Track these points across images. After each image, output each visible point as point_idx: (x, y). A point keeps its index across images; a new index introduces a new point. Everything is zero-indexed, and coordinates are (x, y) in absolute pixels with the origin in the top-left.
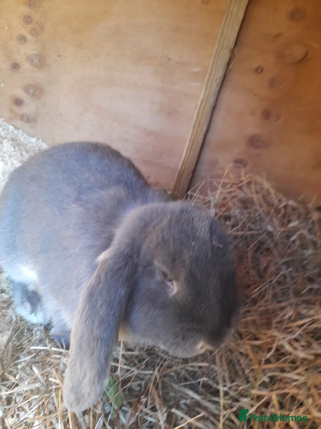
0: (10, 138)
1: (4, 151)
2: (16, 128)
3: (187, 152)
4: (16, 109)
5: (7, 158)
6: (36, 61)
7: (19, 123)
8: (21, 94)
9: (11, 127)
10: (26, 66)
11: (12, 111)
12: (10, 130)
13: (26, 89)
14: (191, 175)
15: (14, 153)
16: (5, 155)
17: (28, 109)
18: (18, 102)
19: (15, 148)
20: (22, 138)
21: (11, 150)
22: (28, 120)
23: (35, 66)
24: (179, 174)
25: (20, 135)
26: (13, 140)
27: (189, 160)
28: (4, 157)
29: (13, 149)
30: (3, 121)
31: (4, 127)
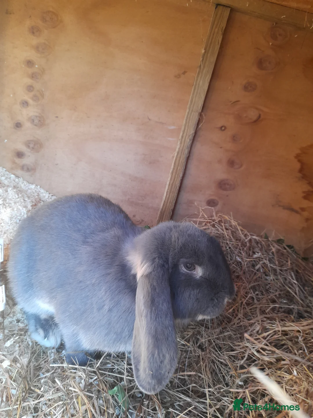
0: (12, 186)
1: (10, 198)
2: (17, 177)
3: (167, 194)
4: (17, 160)
5: (13, 204)
6: (36, 121)
7: (19, 172)
8: (22, 148)
9: (13, 176)
10: (28, 125)
11: (14, 162)
12: (12, 179)
13: (27, 144)
14: (171, 213)
15: (18, 199)
16: (11, 202)
17: (28, 160)
18: (20, 155)
19: (18, 195)
20: (22, 185)
21: (15, 197)
22: (28, 170)
23: (36, 125)
24: (161, 212)
25: (20, 183)
26: (15, 187)
27: (169, 201)
28: (10, 203)
29: (17, 196)
30: (6, 171)
31: (6, 176)
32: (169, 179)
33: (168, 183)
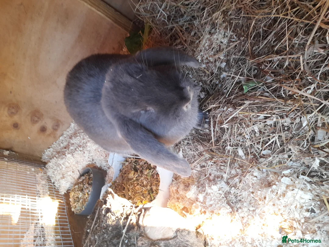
0: (69, 139)
1: (79, 142)
2: (62, 135)
3: (100, 11)
4: (48, 132)
5: (84, 141)
6: (13, 111)
7: (59, 133)
8: (37, 127)
9: (61, 138)
10: (16, 118)
11: (49, 135)
12: (63, 139)
13: (34, 122)
14: (118, 13)
15: (81, 136)
16: (82, 142)
17: (49, 125)
18: (43, 130)
19: (78, 136)
20: (70, 132)
21: (79, 138)
22: (58, 126)
23: (17, 112)
24: (115, 22)
25: (68, 133)
26: (71, 138)
27: (106, 11)
28: (84, 143)
29: (79, 137)
30: (56, 142)
31: (60, 143)
32: (86, 4)
33: (89, 7)
